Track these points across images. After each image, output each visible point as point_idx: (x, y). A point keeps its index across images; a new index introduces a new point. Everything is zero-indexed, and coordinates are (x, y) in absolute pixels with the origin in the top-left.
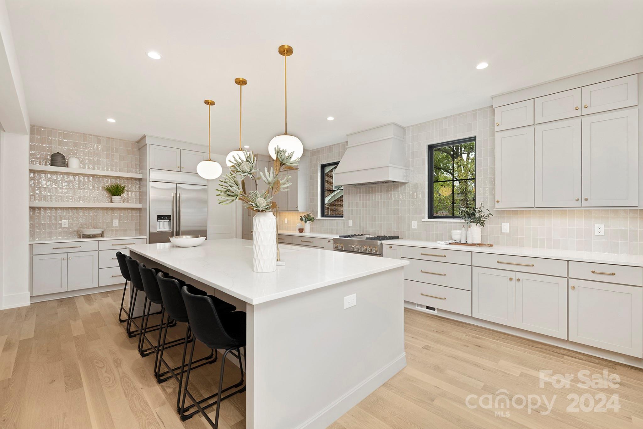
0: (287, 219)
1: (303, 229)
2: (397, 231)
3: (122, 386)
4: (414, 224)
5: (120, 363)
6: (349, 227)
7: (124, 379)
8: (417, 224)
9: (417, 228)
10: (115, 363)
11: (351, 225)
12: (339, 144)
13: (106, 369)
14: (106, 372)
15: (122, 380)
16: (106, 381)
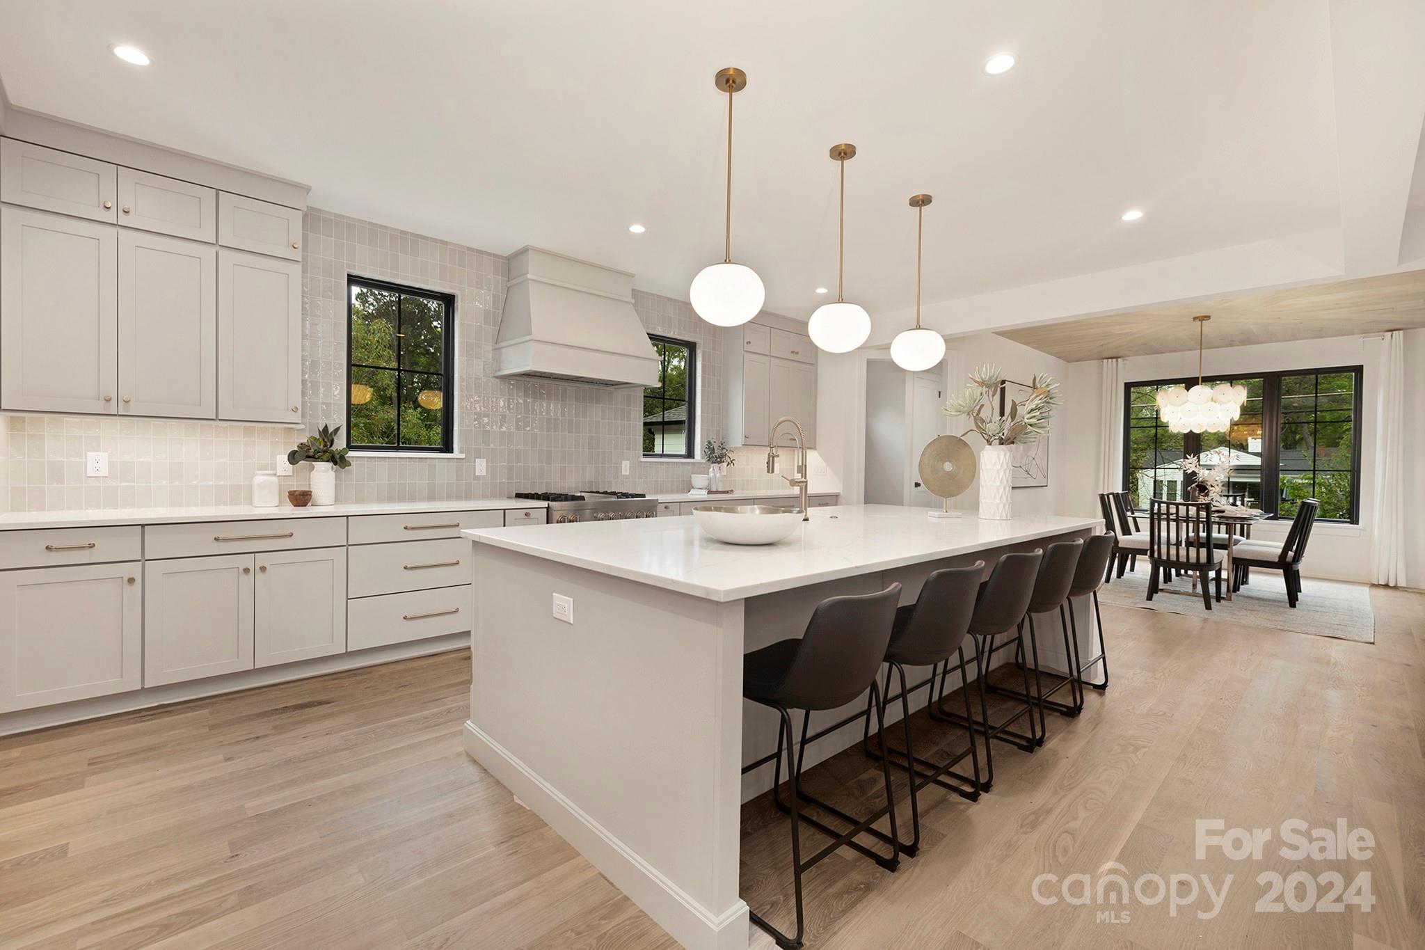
1: (309, 492)
2: (595, 482)
3: (1084, 779)
4: (626, 467)
5: (1033, 813)
7: (1070, 785)
8: (630, 467)
9: (630, 472)
10: (1041, 819)
11: (485, 473)
13: (1068, 822)
14: (1075, 819)
15: (1072, 786)
16: (1095, 804)
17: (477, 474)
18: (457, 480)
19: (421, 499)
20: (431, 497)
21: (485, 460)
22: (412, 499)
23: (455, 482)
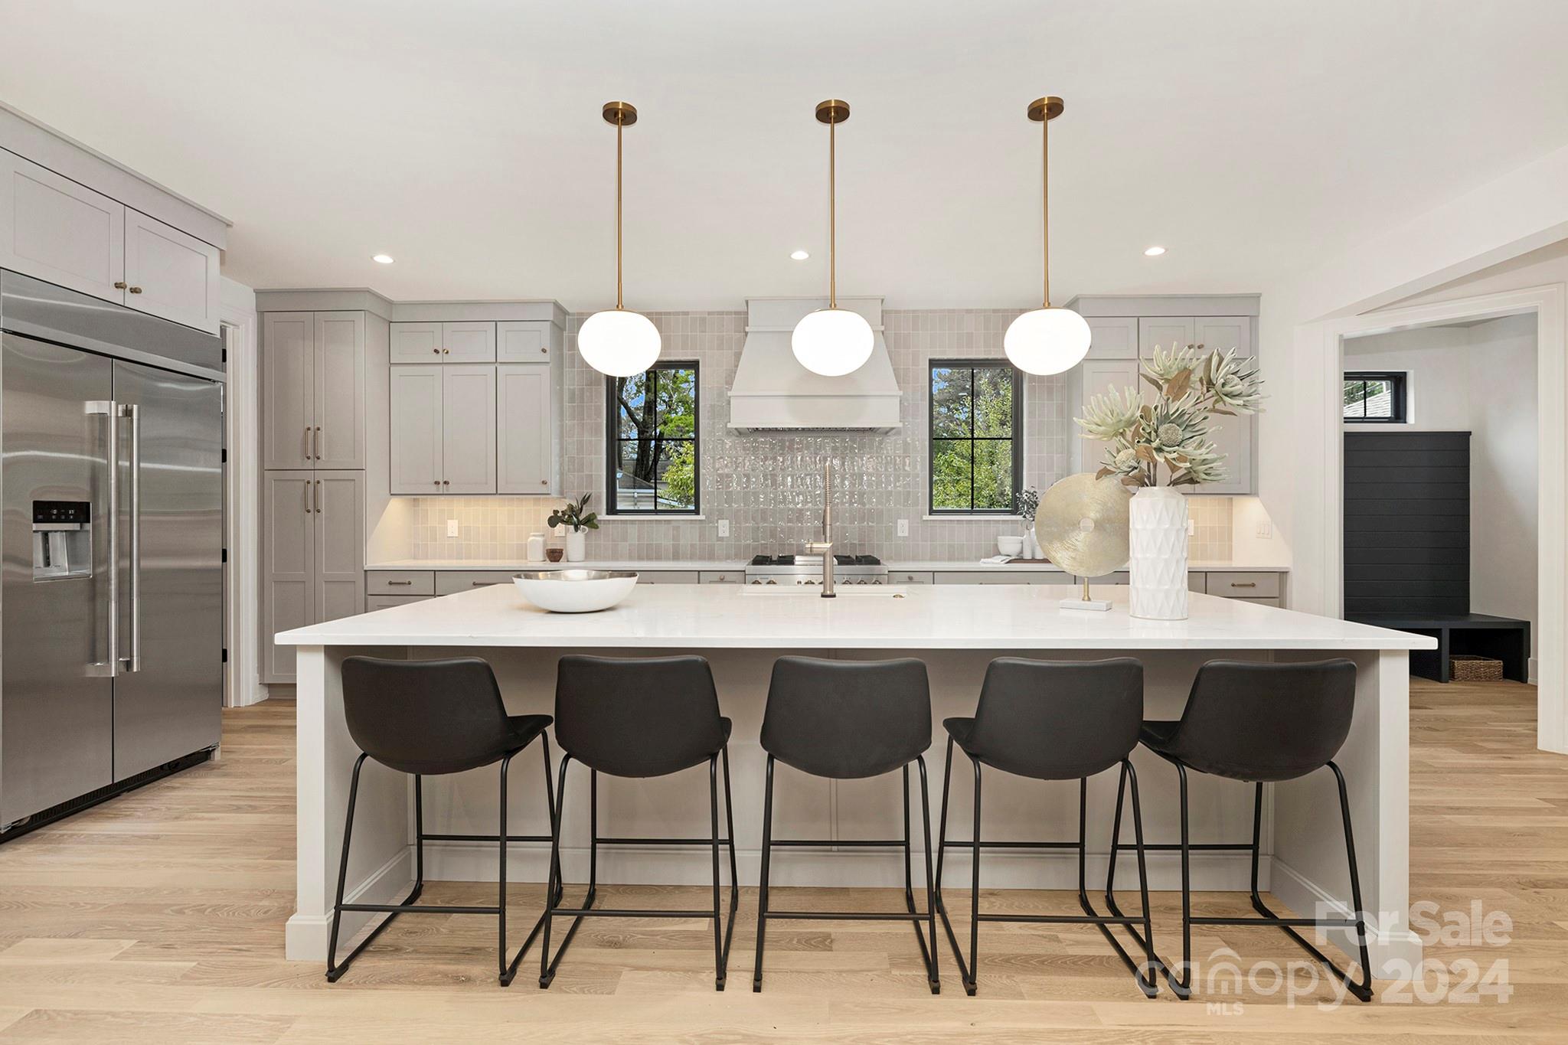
0: (456, 522)
1: (562, 550)
2: (860, 545)
4: (903, 528)
6: (721, 539)
8: (909, 527)
9: (909, 533)
11: (727, 534)
12: (686, 313)
17: (720, 535)
18: (700, 541)
19: (667, 559)
20: (676, 557)
21: (728, 521)
22: (658, 558)
23: (698, 543)
